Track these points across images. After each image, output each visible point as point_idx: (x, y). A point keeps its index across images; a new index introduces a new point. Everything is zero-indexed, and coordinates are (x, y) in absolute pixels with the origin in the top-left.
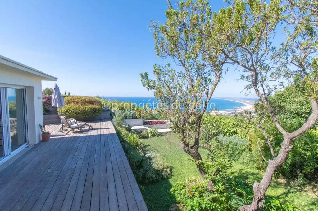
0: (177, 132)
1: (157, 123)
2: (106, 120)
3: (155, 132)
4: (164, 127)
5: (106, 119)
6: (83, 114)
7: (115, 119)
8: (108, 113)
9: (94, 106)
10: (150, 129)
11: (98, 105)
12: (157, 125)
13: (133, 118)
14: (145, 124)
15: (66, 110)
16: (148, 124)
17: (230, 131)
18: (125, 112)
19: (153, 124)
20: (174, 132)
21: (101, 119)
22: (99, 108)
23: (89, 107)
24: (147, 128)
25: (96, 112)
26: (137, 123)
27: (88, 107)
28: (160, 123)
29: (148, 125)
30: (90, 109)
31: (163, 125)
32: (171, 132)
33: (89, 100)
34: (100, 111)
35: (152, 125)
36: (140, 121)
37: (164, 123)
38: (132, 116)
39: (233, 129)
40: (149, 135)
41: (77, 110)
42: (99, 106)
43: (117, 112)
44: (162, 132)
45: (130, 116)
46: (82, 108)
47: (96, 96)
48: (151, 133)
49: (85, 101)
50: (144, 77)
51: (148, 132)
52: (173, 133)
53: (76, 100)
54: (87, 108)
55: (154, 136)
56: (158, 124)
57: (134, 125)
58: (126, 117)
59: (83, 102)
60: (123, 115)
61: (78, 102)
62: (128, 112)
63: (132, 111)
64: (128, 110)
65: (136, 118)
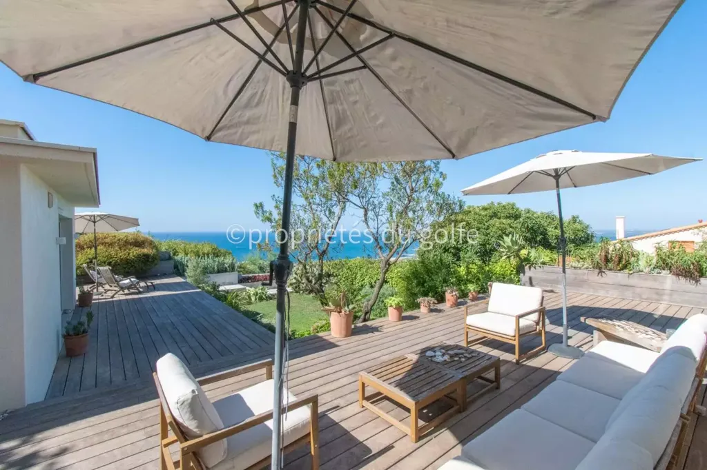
0: (301, 292)
2: (166, 276)
3: (263, 293)
5: (166, 274)
6: (125, 266)
9: (145, 251)
10: (253, 289)
11: (152, 249)
13: (219, 272)
14: (241, 281)
15: (89, 259)
16: (248, 282)
19: (258, 281)
20: (297, 292)
21: (157, 276)
22: (153, 255)
23: (135, 252)
24: (247, 288)
25: (148, 261)
26: (228, 281)
27: (133, 252)
29: (248, 284)
30: (139, 257)
33: (133, 240)
34: (156, 259)
35: (255, 283)
36: (234, 276)
38: (218, 268)
40: (253, 298)
41: (112, 258)
42: (154, 251)
45: (214, 268)
46: (122, 254)
48: (256, 294)
49: (126, 242)
50: (259, 207)
51: (250, 294)
52: (295, 294)
53: (107, 240)
54: (131, 254)
55: (261, 299)
57: (223, 284)
59: (122, 243)
61: (111, 244)
62: (208, 261)
63: (217, 259)
64: (208, 257)
65: (225, 271)
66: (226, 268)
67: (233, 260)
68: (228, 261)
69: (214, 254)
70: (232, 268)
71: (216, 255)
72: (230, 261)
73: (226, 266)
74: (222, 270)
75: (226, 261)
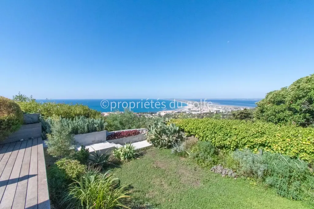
1: (129, 134)
2: (30, 142)
3: (130, 152)
4: (139, 139)
5: (30, 139)
7: (51, 140)
8: (38, 127)
12: (128, 137)
13: (89, 131)
14: (110, 138)
16: (115, 138)
17: (252, 142)
18: (74, 121)
19: (123, 137)
21: (19, 141)
22: (8, 120)
24: (115, 145)
26: (97, 139)
28: (133, 133)
29: (115, 140)
31: (136, 137)
32: (151, 146)
35: (121, 139)
36: (103, 134)
37: (139, 133)
38: (88, 128)
39: (256, 139)
40: (122, 158)
43: (57, 123)
44: (139, 149)
45: (84, 129)
47: (18, 95)
48: (125, 154)
51: (119, 154)
52: (155, 148)
55: (129, 158)
56: (130, 136)
57: (91, 142)
58: (75, 131)
60: (70, 127)
62: (79, 122)
63: (87, 120)
64: (79, 118)
65: (95, 130)
66: (96, 128)
67: (102, 120)
68: (97, 121)
69: (85, 115)
70: (101, 127)
71: (87, 116)
72: (99, 122)
73: (96, 126)
74: (91, 130)
75: (95, 121)
